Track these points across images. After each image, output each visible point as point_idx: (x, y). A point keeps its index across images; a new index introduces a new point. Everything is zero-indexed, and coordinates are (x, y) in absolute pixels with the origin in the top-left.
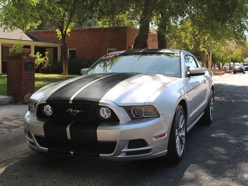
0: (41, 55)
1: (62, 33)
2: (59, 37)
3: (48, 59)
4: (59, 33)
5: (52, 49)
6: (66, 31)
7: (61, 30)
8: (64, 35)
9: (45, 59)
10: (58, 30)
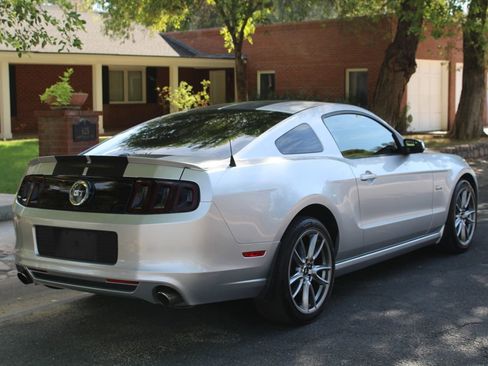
0: (190, 88)
1: (234, 36)
2: (229, 47)
3: (207, 97)
4: (228, 37)
5: (223, 73)
6: (242, 33)
7: (232, 30)
8: (239, 42)
9: (202, 98)
10: (224, 30)
